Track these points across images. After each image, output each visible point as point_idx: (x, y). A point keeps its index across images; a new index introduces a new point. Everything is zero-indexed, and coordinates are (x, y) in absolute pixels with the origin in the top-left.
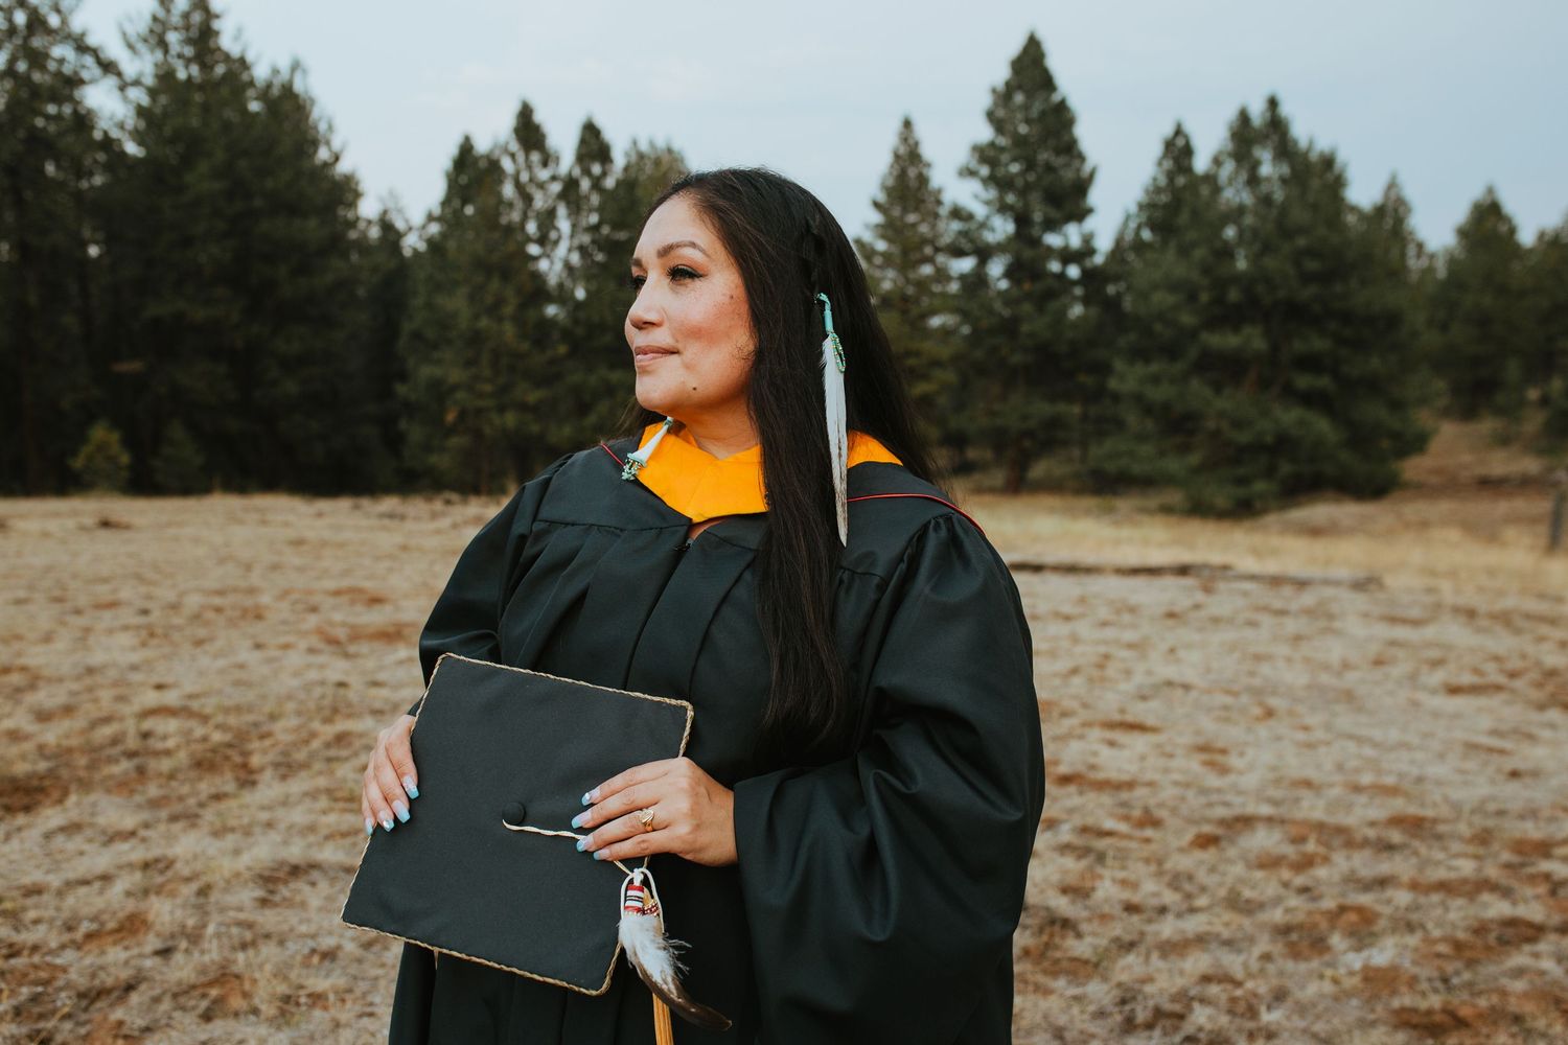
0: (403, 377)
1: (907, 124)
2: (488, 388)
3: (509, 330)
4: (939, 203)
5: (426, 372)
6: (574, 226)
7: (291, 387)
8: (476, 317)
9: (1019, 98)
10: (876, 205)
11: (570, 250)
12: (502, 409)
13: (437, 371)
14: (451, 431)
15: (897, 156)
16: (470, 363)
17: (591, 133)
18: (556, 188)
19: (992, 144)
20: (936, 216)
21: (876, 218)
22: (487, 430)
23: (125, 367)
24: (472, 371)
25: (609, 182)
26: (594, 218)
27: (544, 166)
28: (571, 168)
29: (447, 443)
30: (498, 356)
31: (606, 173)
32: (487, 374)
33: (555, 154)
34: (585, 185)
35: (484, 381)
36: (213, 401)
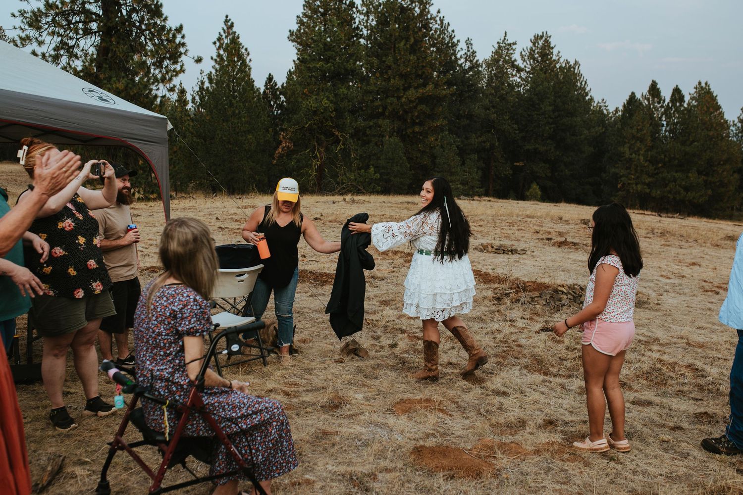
0: (605, 170)
2: (633, 177)
3: (642, 158)
5: (612, 170)
7: (567, 172)
8: (631, 154)
11: (666, 131)
12: (637, 184)
13: (617, 171)
14: (619, 190)
16: (627, 168)
17: (677, 92)
18: (663, 110)
22: (631, 191)
23: (518, 164)
24: (628, 171)
25: (682, 109)
26: (675, 121)
27: (659, 103)
28: (668, 103)
29: (618, 194)
30: (637, 167)
31: (681, 105)
32: (633, 172)
33: (663, 98)
34: (673, 109)
35: (632, 174)
36: (544, 176)
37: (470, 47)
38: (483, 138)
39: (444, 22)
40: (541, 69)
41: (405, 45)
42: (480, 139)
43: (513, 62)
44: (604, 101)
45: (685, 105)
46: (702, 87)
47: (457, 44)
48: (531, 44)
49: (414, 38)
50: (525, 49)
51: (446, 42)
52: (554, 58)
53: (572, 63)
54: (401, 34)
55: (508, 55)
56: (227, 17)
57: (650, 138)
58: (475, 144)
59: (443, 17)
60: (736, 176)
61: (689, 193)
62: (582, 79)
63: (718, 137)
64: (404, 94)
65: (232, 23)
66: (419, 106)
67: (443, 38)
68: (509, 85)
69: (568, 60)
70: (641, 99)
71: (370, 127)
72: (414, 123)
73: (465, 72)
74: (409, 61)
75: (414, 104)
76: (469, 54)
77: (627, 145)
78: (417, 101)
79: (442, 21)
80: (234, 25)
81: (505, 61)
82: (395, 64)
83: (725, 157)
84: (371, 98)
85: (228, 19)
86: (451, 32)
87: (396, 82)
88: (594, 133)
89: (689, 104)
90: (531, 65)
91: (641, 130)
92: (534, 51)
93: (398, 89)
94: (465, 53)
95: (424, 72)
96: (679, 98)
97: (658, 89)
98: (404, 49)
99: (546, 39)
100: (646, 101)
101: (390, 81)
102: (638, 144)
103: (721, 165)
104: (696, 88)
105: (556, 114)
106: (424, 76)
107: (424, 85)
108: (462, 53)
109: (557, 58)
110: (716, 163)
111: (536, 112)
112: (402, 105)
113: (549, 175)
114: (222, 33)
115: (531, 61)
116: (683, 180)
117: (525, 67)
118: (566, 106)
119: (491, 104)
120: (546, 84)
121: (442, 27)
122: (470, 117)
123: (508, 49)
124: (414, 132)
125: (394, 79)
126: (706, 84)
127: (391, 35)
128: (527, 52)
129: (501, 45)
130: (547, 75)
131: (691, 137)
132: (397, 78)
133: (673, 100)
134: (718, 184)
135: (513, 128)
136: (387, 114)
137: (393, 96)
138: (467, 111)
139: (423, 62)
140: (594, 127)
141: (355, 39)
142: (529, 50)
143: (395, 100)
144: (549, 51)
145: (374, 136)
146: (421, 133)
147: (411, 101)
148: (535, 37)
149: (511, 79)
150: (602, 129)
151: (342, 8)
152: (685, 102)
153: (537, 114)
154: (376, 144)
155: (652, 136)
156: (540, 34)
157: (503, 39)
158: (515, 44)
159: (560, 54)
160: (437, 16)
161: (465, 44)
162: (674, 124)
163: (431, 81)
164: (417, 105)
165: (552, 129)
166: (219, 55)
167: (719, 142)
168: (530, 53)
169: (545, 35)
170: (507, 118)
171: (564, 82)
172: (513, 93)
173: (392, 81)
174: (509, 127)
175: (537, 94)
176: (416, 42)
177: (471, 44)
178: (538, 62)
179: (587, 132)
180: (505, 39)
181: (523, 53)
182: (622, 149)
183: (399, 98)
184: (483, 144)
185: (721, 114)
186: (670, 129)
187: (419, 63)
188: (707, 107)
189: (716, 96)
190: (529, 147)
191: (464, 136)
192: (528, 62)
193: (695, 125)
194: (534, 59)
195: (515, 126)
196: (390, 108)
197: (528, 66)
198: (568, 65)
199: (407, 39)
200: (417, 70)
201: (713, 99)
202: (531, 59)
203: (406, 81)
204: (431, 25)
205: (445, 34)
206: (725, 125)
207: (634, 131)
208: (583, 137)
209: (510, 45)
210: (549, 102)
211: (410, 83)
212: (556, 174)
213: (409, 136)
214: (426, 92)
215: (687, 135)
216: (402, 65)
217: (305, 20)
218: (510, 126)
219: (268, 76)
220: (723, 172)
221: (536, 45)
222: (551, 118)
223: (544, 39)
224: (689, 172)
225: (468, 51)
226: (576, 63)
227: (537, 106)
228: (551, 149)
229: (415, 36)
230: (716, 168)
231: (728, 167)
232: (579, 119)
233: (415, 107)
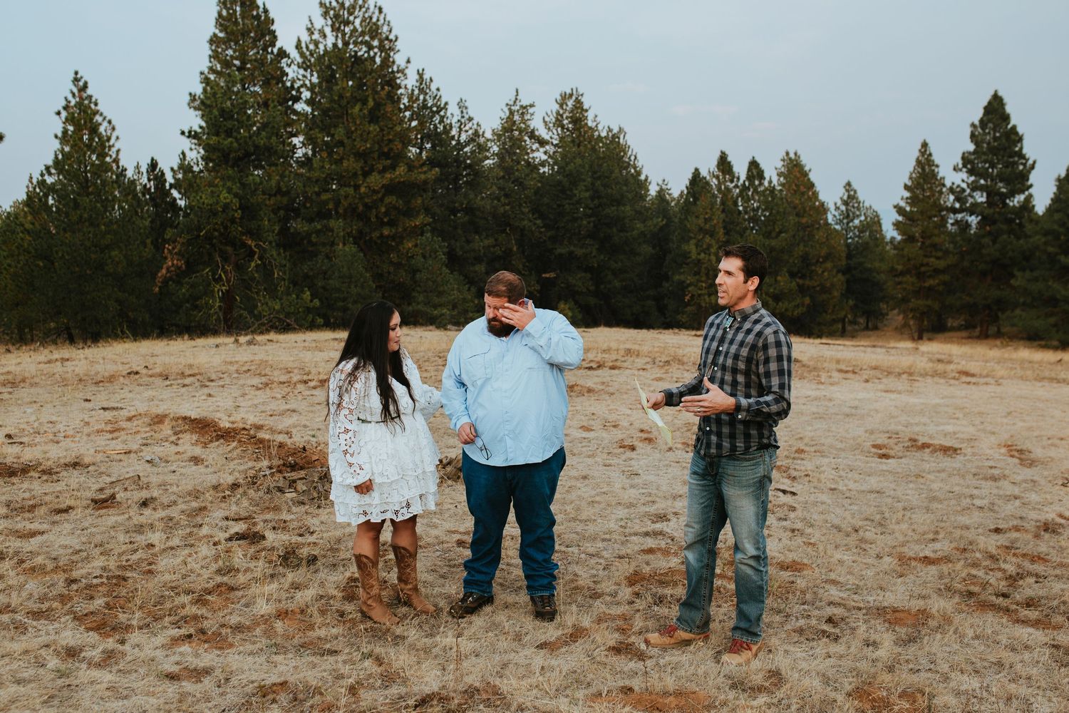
0: (667, 278)
1: (925, 145)
2: (704, 285)
4: (944, 185)
5: (677, 278)
6: (744, 207)
7: (617, 284)
8: (699, 254)
9: (991, 125)
10: (906, 187)
13: (682, 277)
14: (688, 304)
15: (918, 162)
16: (696, 274)
17: (754, 165)
18: (738, 190)
19: (975, 152)
20: (941, 193)
21: (907, 194)
22: (704, 305)
23: (547, 275)
24: (697, 277)
25: (762, 189)
26: (755, 205)
27: (732, 181)
28: (744, 182)
29: (686, 310)
30: (709, 271)
31: (761, 184)
32: (703, 279)
33: (737, 175)
34: (751, 190)
35: (702, 282)
36: (584, 290)
37: (464, 111)
38: (490, 241)
39: (425, 77)
40: (573, 141)
41: (361, 110)
42: (487, 242)
43: (533, 131)
44: (666, 183)
45: (766, 183)
46: (790, 159)
47: (445, 108)
48: (557, 107)
49: (374, 99)
50: (549, 113)
51: (429, 105)
52: (590, 124)
53: (615, 131)
54: (354, 95)
55: (524, 121)
56: (76, 73)
57: (722, 230)
58: (480, 251)
59: (423, 70)
60: (840, 276)
61: (780, 304)
62: (630, 153)
63: (813, 225)
64: (364, 181)
65: (86, 83)
66: (386, 198)
67: (425, 100)
68: (528, 163)
69: (611, 127)
70: (708, 178)
71: (318, 232)
72: (383, 224)
73: (460, 146)
74: (369, 133)
75: (380, 195)
76: (463, 120)
77: (693, 242)
78: (383, 190)
79: (421, 75)
80: (89, 85)
81: (521, 131)
82: (348, 138)
83: (824, 251)
84: (316, 189)
85: (79, 76)
86: (435, 92)
87: (351, 164)
88: (652, 227)
89: (770, 182)
90: (558, 135)
91: (710, 219)
92: (562, 116)
93: (355, 174)
94: (459, 121)
95: (391, 149)
96: (758, 173)
97: (729, 163)
98: (359, 116)
99: (577, 98)
100: (714, 180)
101: (342, 163)
102: (708, 239)
103: (821, 263)
104: (783, 160)
105: (596, 202)
106: (392, 154)
107: (393, 167)
108: (454, 120)
109: (595, 124)
110: (814, 261)
111: (567, 201)
112: (361, 198)
113: (592, 288)
114: (70, 97)
115: (559, 129)
116: (771, 286)
117: (551, 138)
118: (609, 191)
119: (503, 193)
120: (578, 161)
121: (421, 84)
122: (469, 210)
123: (523, 114)
124: (382, 236)
125: (348, 160)
126: (796, 154)
127: (341, 97)
128: (551, 117)
129: (513, 108)
130: (581, 148)
131: (776, 227)
132: (352, 159)
133: (750, 177)
134: (818, 289)
135: (535, 224)
136: (341, 211)
137: (349, 186)
138: (465, 202)
139: (389, 133)
140: (652, 219)
141: (290, 103)
142: (555, 115)
143: (351, 191)
144: (583, 116)
145: (324, 244)
146: (393, 238)
147: (375, 192)
148: (561, 95)
149: (531, 156)
150: (662, 220)
151: (266, 58)
152: (765, 179)
153: (569, 204)
154: (327, 257)
155: (725, 228)
156: (569, 91)
157: (514, 99)
158: (532, 106)
159: (598, 119)
160: (407, 68)
161: (457, 107)
162: (754, 210)
163: (403, 162)
164: (384, 196)
165: (592, 224)
166: (65, 132)
167: (815, 231)
168: (557, 119)
169: (574, 92)
170: (527, 210)
171: (604, 158)
172: (535, 175)
173: (345, 164)
174: (530, 224)
175: (567, 175)
176: (378, 105)
177: (466, 108)
178: (568, 129)
179: (642, 225)
180: (516, 99)
181: (547, 119)
182: (686, 248)
183: (357, 187)
184: (492, 249)
185: (816, 195)
186: (749, 217)
187: (383, 136)
188: (796, 185)
189: (810, 171)
190: (561, 250)
191: (464, 239)
192: (555, 131)
193: (781, 210)
194: (563, 127)
195: (539, 222)
196: (345, 203)
197: (556, 137)
198: (610, 134)
199: (365, 102)
200: (380, 146)
201: (806, 174)
202: (558, 127)
203: (366, 162)
204: (398, 81)
205: (426, 94)
206: (823, 209)
207: (701, 222)
208: (635, 232)
209: (525, 107)
210: (585, 186)
211: (373, 165)
212: (602, 287)
213: (376, 243)
214: (396, 177)
215: (771, 223)
216: (358, 139)
217: (212, 77)
218: (531, 221)
219: (149, 162)
220: (823, 272)
221: (564, 107)
222: (590, 209)
223: (574, 98)
224: (777, 275)
225: (463, 117)
226: (621, 130)
227: (568, 192)
228: (591, 253)
229: (376, 97)
230: (813, 268)
231: (829, 265)
232: (628, 208)
233: (382, 200)
